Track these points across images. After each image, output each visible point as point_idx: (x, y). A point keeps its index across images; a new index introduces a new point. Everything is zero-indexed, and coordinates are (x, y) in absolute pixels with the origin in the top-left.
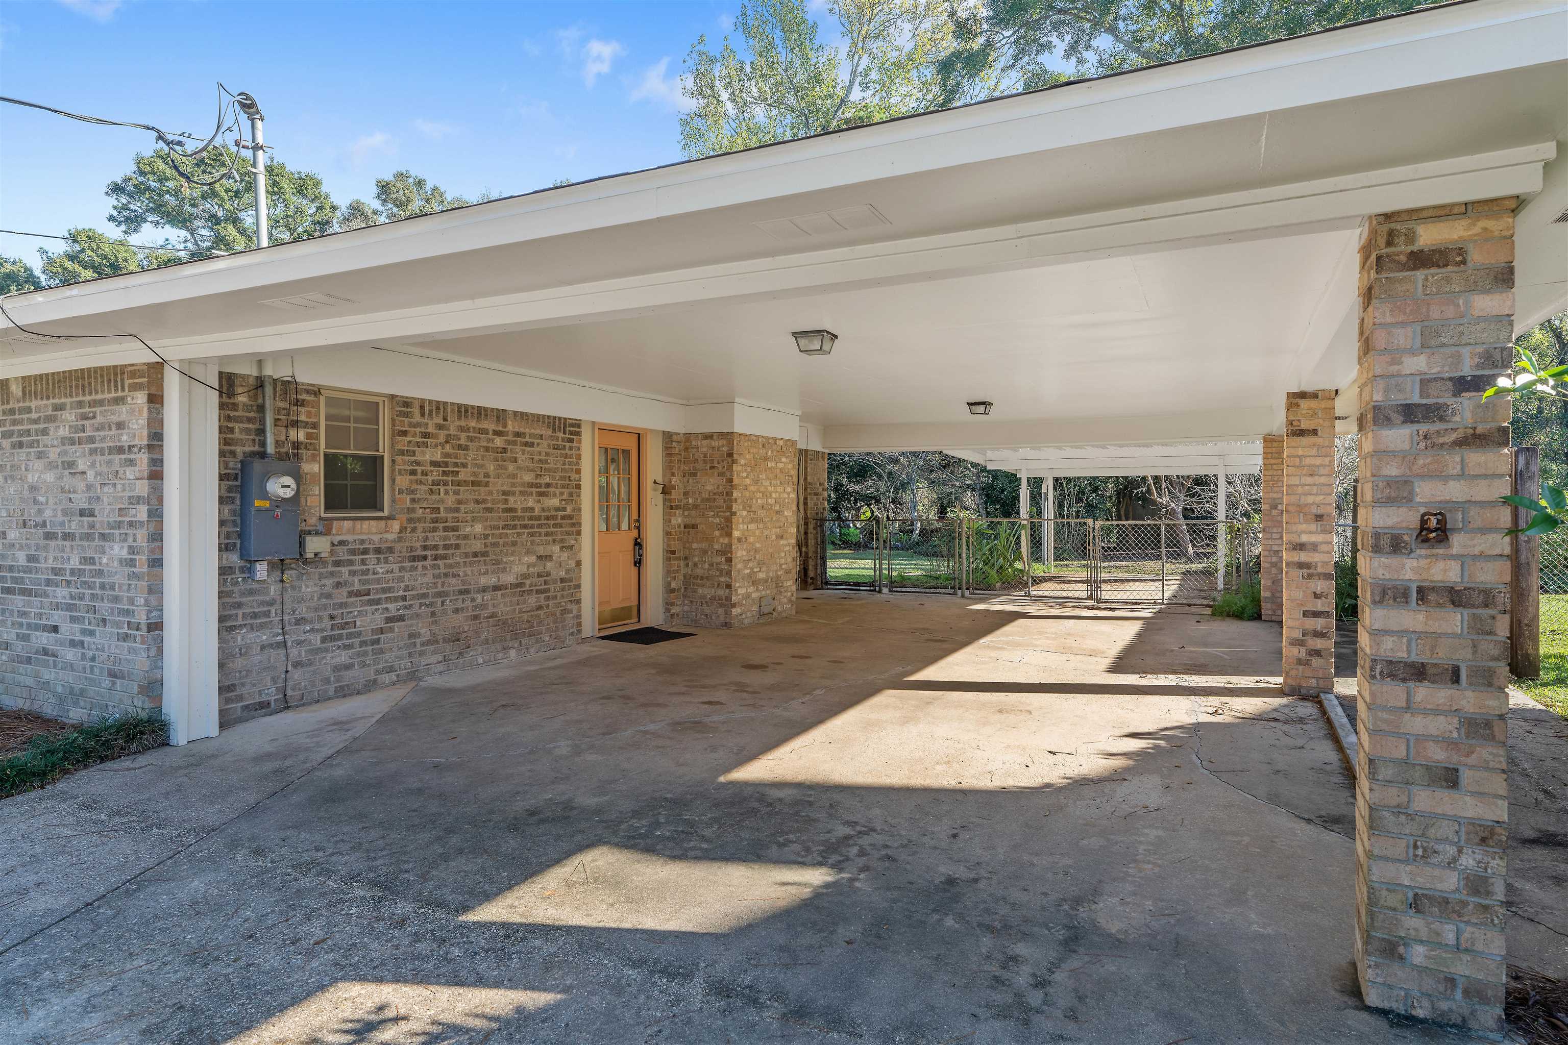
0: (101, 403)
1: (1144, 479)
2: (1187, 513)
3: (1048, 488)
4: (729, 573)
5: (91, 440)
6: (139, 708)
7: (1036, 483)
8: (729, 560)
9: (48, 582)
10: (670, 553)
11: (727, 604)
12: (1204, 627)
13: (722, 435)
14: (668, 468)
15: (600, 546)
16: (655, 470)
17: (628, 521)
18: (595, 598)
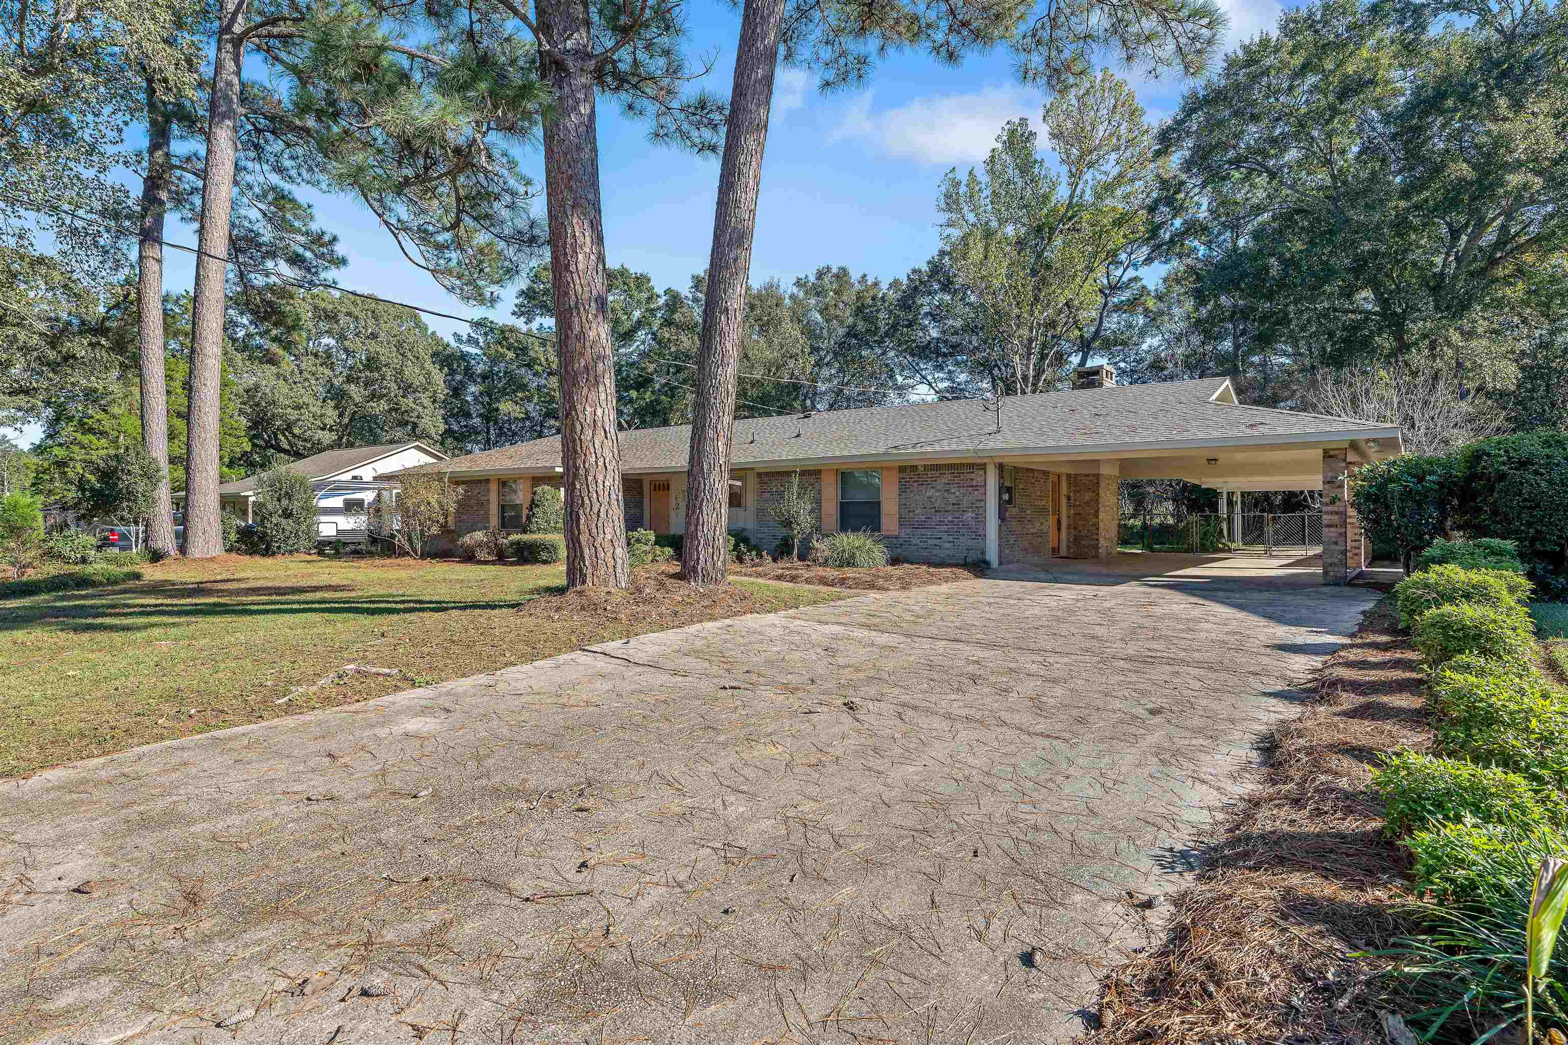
0: (963, 473)
3: (1237, 498)
4: (1097, 534)
5: (958, 483)
6: (980, 558)
7: (1230, 495)
8: (1097, 529)
9: (936, 525)
10: (1069, 525)
11: (1096, 547)
13: (1095, 475)
14: (1069, 488)
15: (1051, 520)
16: (1064, 490)
17: (1057, 511)
18: (1052, 542)
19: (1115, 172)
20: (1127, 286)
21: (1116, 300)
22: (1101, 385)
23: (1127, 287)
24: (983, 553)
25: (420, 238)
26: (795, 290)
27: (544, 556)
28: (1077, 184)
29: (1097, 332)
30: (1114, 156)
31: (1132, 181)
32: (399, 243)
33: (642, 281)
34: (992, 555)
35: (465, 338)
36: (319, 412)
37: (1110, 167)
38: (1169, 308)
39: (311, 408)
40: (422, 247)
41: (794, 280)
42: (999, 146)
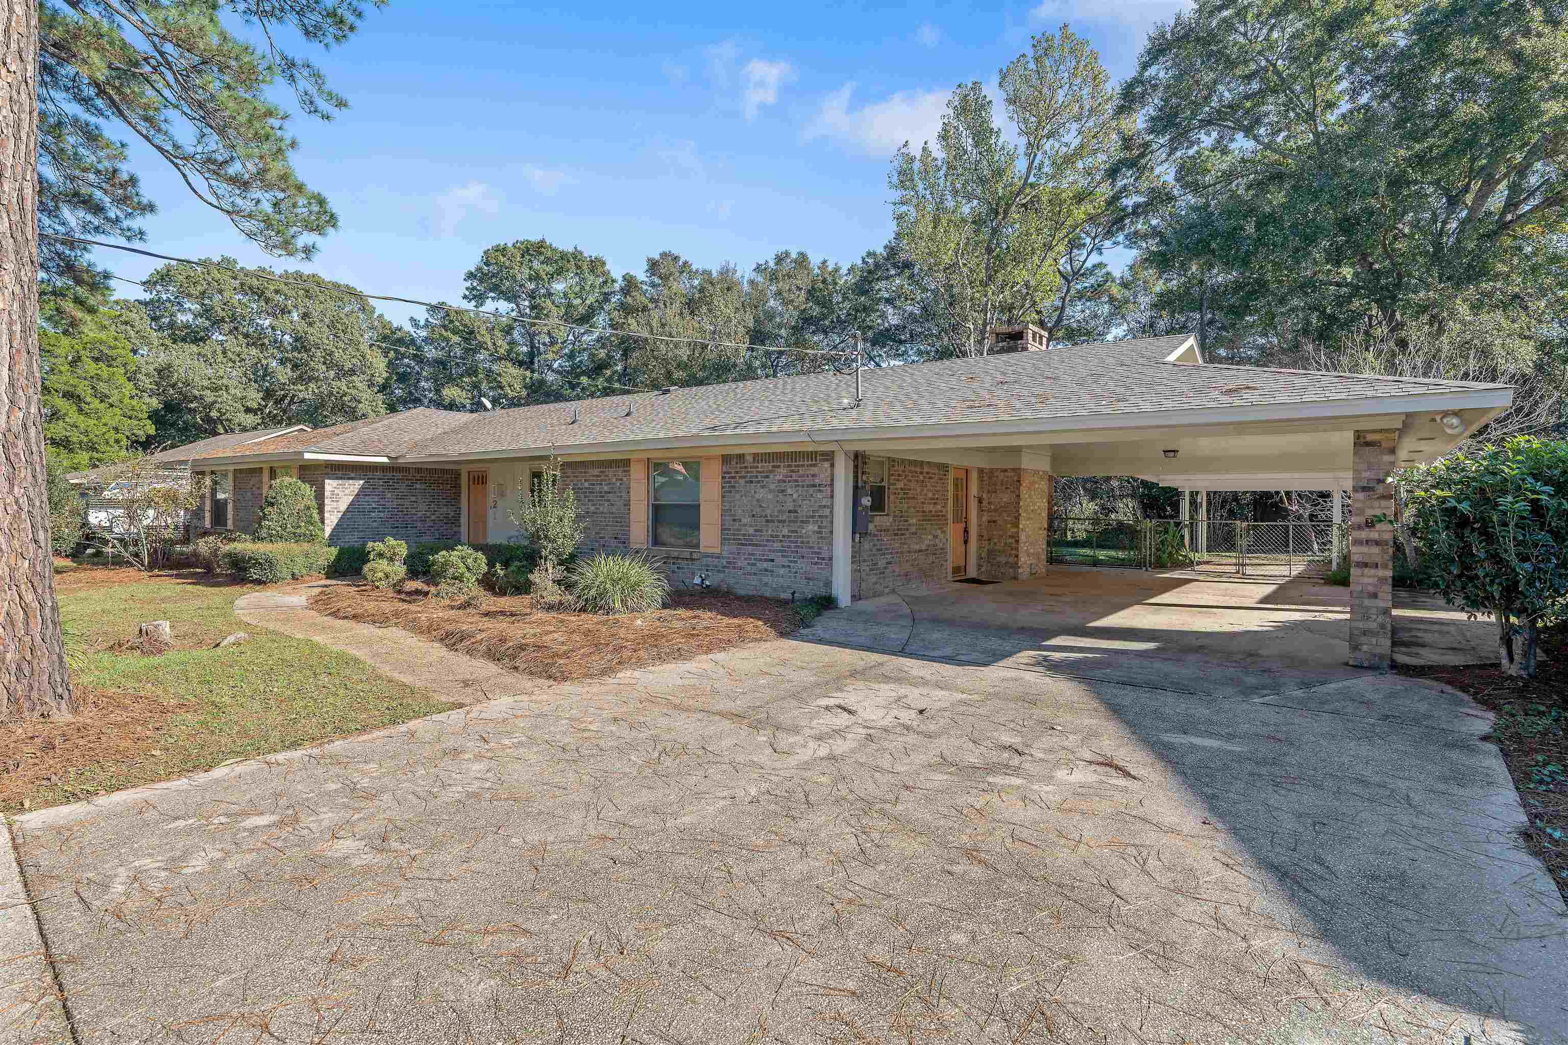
0: (803, 466)
1: (1277, 493)
2: (1312, 517)
3: (1202, 499)
4: (1017, 549)
5: (796, 481)
6: (822, 592)
7: (1194, 495)
8: (1017, 541)
9: (768, 541)
10: (981, 536)
11: (1015, 566)
12: (1317, 588)
13: (1014, 470)
14: (981, 488)
15: (953, 531)
16: (974, 489)
17: (962, 518)
18: (951, 560)
19: (1075, 143)
20: (1091, 272)
21: (1079, 287)
22: (1025, 349)
23: (1091, 274)
24: (828, 584)
25: (209, 170)
26: (753, 275)
27: (254, 573)
28: (1035, 155)
29: (1060, 319)
30: (1075, 126)
31: (1094, 152)
32: (184, 176)
33: (596, 265)
34: (842, 590)
35: (422, 323)
36: (240, 395)
37: (1071, 138)
38: (1135, 297)
39: (233, 391)
40: (213, 183)
41: (754, 266)
42: (951, 112)
